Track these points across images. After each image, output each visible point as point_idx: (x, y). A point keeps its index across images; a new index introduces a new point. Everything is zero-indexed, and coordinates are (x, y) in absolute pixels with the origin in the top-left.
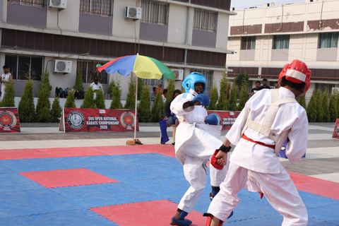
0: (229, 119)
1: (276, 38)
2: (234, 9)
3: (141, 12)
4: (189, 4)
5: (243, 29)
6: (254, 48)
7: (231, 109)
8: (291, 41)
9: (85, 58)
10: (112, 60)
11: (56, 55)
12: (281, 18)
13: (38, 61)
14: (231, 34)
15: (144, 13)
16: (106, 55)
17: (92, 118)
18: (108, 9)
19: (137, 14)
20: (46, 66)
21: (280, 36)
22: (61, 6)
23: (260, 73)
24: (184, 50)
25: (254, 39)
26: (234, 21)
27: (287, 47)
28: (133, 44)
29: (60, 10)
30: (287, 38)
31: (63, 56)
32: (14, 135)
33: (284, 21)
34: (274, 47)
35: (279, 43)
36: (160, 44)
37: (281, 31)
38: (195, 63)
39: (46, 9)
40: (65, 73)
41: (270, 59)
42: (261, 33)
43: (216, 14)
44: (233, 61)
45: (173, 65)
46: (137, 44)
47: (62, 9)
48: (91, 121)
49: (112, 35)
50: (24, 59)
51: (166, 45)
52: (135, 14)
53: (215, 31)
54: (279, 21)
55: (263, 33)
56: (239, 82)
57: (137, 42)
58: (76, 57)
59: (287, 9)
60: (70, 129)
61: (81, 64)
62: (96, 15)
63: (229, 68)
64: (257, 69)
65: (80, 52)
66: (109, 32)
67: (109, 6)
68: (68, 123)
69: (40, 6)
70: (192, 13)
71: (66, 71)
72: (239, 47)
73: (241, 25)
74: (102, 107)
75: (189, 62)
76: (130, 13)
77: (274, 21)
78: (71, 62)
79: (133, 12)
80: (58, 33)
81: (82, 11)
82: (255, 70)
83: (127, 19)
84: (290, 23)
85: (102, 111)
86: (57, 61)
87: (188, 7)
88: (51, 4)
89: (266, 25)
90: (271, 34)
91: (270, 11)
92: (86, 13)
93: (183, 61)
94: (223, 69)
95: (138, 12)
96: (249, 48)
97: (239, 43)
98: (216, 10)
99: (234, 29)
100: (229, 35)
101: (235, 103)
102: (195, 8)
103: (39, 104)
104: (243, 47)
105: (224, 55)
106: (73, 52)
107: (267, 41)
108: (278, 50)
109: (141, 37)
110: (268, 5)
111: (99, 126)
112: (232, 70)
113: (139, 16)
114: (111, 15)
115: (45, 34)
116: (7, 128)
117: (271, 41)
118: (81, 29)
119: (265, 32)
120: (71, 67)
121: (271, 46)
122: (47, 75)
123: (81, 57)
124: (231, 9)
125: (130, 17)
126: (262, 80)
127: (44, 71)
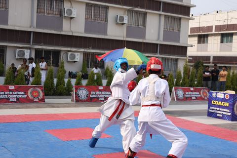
0: (190, 93)
1: (223, 35)
2: (192, 15)
3: (127, 19)
4: (161, 12)
5: (199, 29)
6: (207, 42)
7: (191, 86)
8: (234, 37)
9: (89, 51)
10: (107, 52)
11: (69, 49)
12: (226, 21)
13: (57, 54)
14: (191, 33)
15: (130, 19)
16: (103, 49)
17: (94, 93)
18: (105, 17)
19: (125, 20)
20: (62, 57)
21: (226, 34)
22: (73, 16)
23: (211, 60)
24: (157, 44)
25: (207, 36)
26: (193, 24)
27: (231, 41)
28: (122, 41)
29: (72, 18)
30: (231, 35)
31: (74, 49)
32: (41, 104)
33: (229, 23)
34: (222, 42)
35: (225, 39)
36: (140, 40)
37: (226, 30)
38: (165, 53)
39: (62, 18)
40: (75, 62)
41: (219, 50)
42: (212, 32)
43: (180, 19)
44: (192, 52)
45: (150, 55)
46: (125, 41)
47: (73, 18)
48: (93, 95)
49: (107, 35)
50: (48, 52)
51: (144, 41)
52: (123, 20)
53: (179, 31)
54: (225, 23)
55: (214, 32)
56: (196, 66)
57: (124, 39)
58: (82, 50)
59: (231, 15)
60: (78, 100)
61: (86, 55)
62: (96, 21)
63: (189, 57)
64: (210, 57)
65: (85, 47)
66: (105, 33)
67: (105, 15)
68: (77, 96)
69: (59, 16)
70: (163, 19)
71: (76, 60)
72: (196, 42)
73: (198, 26)
74: (101, 85)
75: (161, 53)
76: (119, 20)
77: (221, 23)
78: (79, 54)
79: (122, 18)
80: (70, 34)
81: (86, 19)
82: (208, 58)
83: (117, 24)
84: (234, 25)
85: (100, 88)
86: (69, 53)
87: (160, 15)
88: (66, 15)
89: (216, 26)
90: (220, 32)
91: (218, 16)
92: (89, 20)
93: (157, 52)
94: (185, 58)
95: (125, 19)
96: (204, 43)
97: (196, 39)
98: (180, 16)
99: (193, 30)
100: (189, 34)
101: (194, 82)
102: (165, 15)
103: (58, 83)
104: (199, 42)
105: (186, 48)
106: (81, 47)
107: (216, 37)
108: (225, 44)
109: (127, 36)
110: (217, 12)
111: (98, 98)
112: (191, 59)
113: (126, 21)
114: (106, 21)
115: (62, 35)
116: (36, 100)
117: (219, 37)
118: (86, 31)
119: (215, 31)
120: (79, 57)
121: (219, 41)
122: (63, 63)
123: (86, 50)
124: (191, 16)
125: (120, 22)
126: (213, 65)
127: (61, 60)
